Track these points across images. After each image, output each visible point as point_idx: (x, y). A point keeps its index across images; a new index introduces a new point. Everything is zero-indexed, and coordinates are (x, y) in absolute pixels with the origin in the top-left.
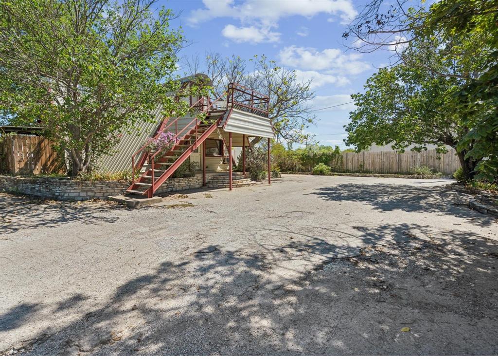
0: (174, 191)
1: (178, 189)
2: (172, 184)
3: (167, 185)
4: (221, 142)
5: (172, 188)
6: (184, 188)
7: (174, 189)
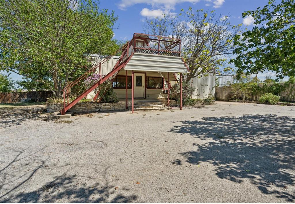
0: (101, 111)
1: (104, 110)
2: (100, 106)
3: (95, 107)
4: (163, 78)
5: (99, 109)
6: (109, 110)
7: (101, 110)
